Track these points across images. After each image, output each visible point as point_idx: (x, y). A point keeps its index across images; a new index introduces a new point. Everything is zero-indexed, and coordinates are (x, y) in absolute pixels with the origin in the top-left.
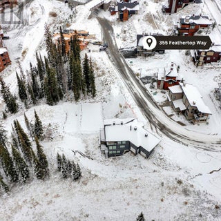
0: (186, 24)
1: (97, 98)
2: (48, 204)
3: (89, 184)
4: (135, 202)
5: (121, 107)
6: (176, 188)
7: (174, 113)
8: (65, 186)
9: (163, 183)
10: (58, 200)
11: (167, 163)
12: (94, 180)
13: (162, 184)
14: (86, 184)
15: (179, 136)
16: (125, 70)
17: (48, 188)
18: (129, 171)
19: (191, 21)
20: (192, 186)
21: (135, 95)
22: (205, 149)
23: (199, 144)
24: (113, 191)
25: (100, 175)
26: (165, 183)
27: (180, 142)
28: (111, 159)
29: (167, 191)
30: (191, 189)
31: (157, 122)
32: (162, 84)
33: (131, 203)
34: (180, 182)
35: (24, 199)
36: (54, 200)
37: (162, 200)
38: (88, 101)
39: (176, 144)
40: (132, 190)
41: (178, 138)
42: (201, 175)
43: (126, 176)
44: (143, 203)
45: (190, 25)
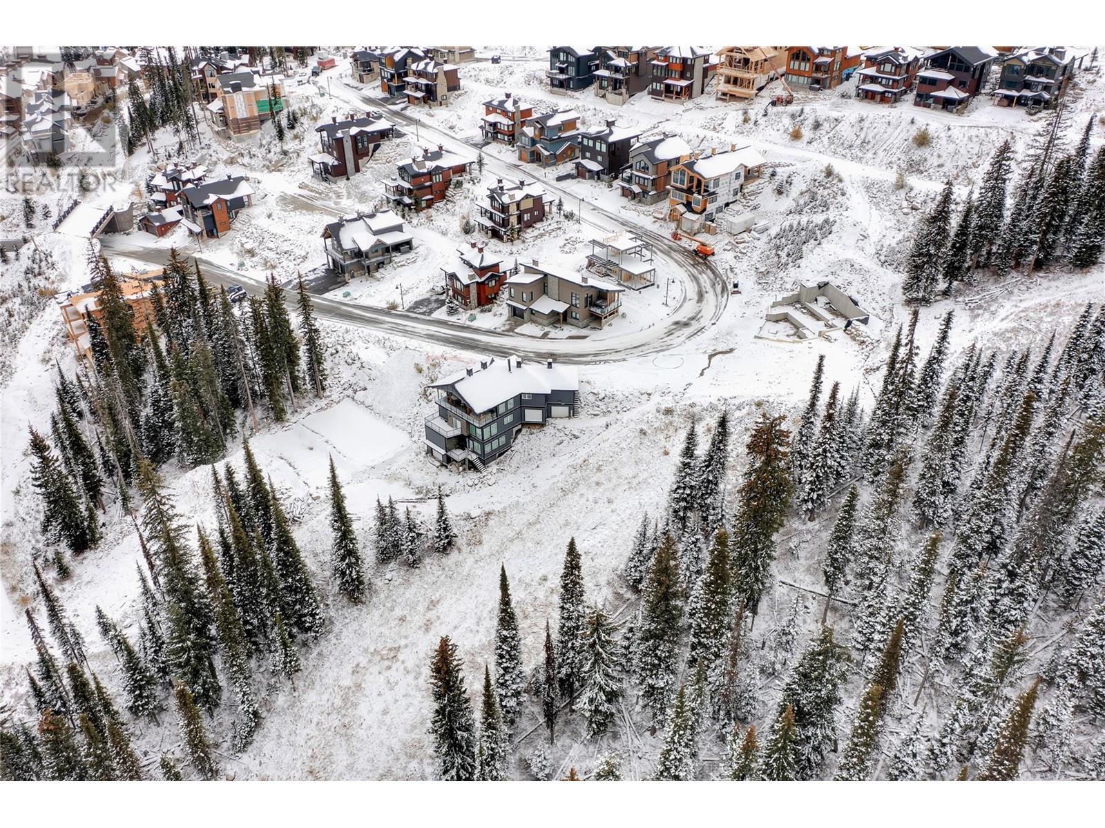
0: (423, 174)
1: (334, 392)
2: (427, 630)
3: (485, 537)
4: (619, 490)
5: (420, 371)
6: (671, 423)
7: (547, 329)
8: (429, 578)
9: (641, 430)
10: (442, 608)
11: (620, 397)
12: (491, 523)
13: (643, 432)
14: (480, 543)
15: (596, 355)
16: (351, 312)
17: (392, 609)
18: (554, 461)
19: (430, 165)
20: (693, 405)
21: (431, 337)
22: (658, 352)
23: (640, 349)
24: (555, 509)
25: (497, 507)
26: (645, 428)
27: (606, 362)
28: (493, 467)
29: (661, 436)
30: (696, 410)
31: (532, 355)
32: (473, 292)
33: (613, 496)
34: (669, 412)
35: (349, 668)
36: (431, 615)
37: (666, 453)
38: (312, 409)
39: (602, 367)
40: (595, 479)
41: (597, 358)
42: (690, 384)
43: (556, 471)
44: (635, 482)
45: (430, 174)
